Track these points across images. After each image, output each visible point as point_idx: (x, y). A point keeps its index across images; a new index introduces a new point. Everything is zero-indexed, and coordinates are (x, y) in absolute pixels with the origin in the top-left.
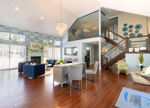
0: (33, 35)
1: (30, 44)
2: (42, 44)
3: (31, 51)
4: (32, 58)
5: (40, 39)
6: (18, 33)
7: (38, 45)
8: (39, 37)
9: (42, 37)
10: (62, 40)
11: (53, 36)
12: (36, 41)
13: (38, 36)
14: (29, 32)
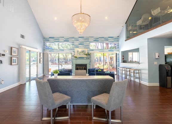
0: (78, 40)
1: (74, 51)
2: (88, 49)
3: (76, 58)
4: (77, 65)
5: (85, 43)
6: (65, 41)
7: (83, 51)
8: (85, 41)
9: (88, 41)
10: (118, 41)
11: (103, 38)
12: (81, 47)
13: (83, 41)
14: (73, 38)
